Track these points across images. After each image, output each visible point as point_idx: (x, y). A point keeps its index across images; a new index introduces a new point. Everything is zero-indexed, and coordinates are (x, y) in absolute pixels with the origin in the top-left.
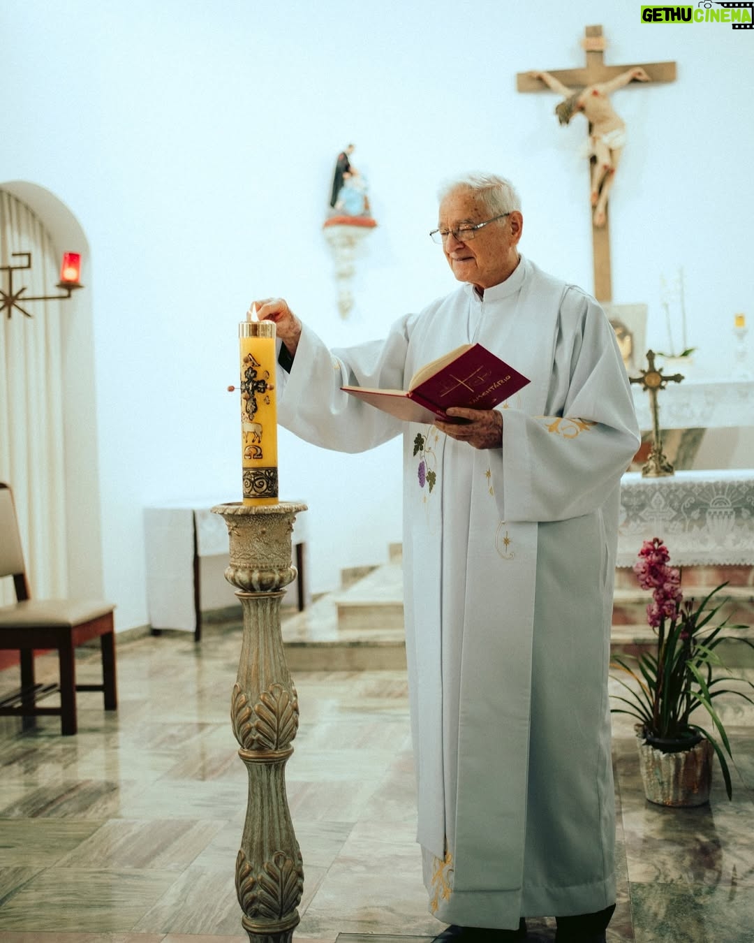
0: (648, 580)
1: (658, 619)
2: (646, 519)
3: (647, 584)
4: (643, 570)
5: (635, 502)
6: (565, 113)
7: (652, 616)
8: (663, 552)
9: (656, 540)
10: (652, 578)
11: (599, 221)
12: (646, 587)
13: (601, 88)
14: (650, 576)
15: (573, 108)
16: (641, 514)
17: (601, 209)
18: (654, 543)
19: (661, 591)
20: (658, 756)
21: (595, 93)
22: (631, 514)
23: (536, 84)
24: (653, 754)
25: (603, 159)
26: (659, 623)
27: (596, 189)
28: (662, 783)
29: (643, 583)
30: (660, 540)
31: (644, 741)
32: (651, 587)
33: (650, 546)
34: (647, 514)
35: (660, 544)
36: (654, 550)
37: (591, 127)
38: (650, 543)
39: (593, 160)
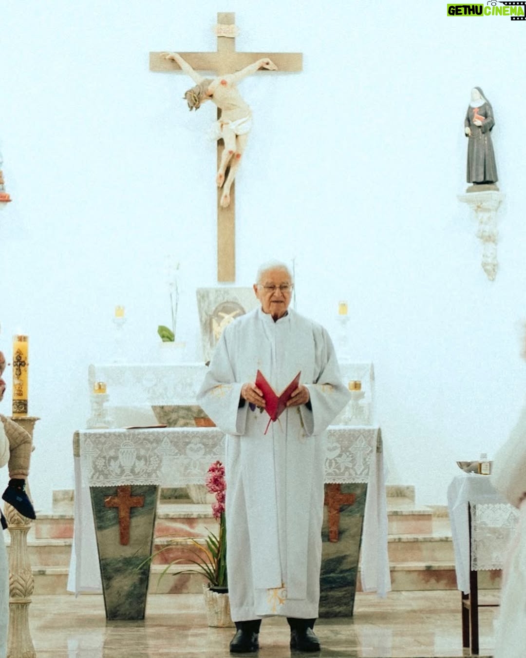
0: (213, 488)
1: (218, 511)
2: (217, 453)
3: (213, 489)
4: (210, 481)
5: (211, 442)
6: (195, 100)
7: (214, 510)
8: (222, 470)
9: (218, 462)
10: (215, 486)
11: (224, 202)
12: (212, 492)
13: (228, 78)
14: (214, 485)
15: (203, 96)
16: (214, 450)
17: (226, 190)
18: (217, 464)
19: (221, 494)
20: (215, 596)
21: (224, 83)
22: (207, 450)
23: (169, 65)
24: (212, 595)
25: (230, 145)
26: (219, 515)
27: (222, 171)
28: (217, 613)
29: (210, 489)
30: (220, 462)
31: (209, 589)
32: (215, 491)
33: (214, 466)
34: (218, 450)
35: (220, 465)
36: (217, 469)
37: (219, 112)
38: (214, 464)
39: (221, 142)
